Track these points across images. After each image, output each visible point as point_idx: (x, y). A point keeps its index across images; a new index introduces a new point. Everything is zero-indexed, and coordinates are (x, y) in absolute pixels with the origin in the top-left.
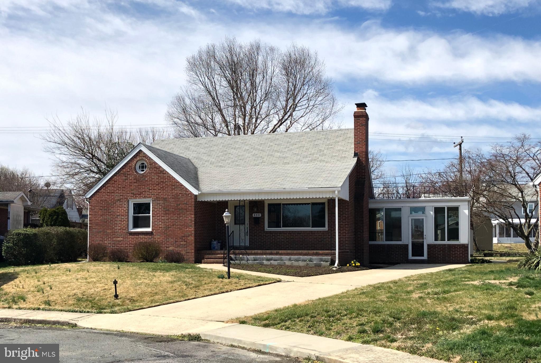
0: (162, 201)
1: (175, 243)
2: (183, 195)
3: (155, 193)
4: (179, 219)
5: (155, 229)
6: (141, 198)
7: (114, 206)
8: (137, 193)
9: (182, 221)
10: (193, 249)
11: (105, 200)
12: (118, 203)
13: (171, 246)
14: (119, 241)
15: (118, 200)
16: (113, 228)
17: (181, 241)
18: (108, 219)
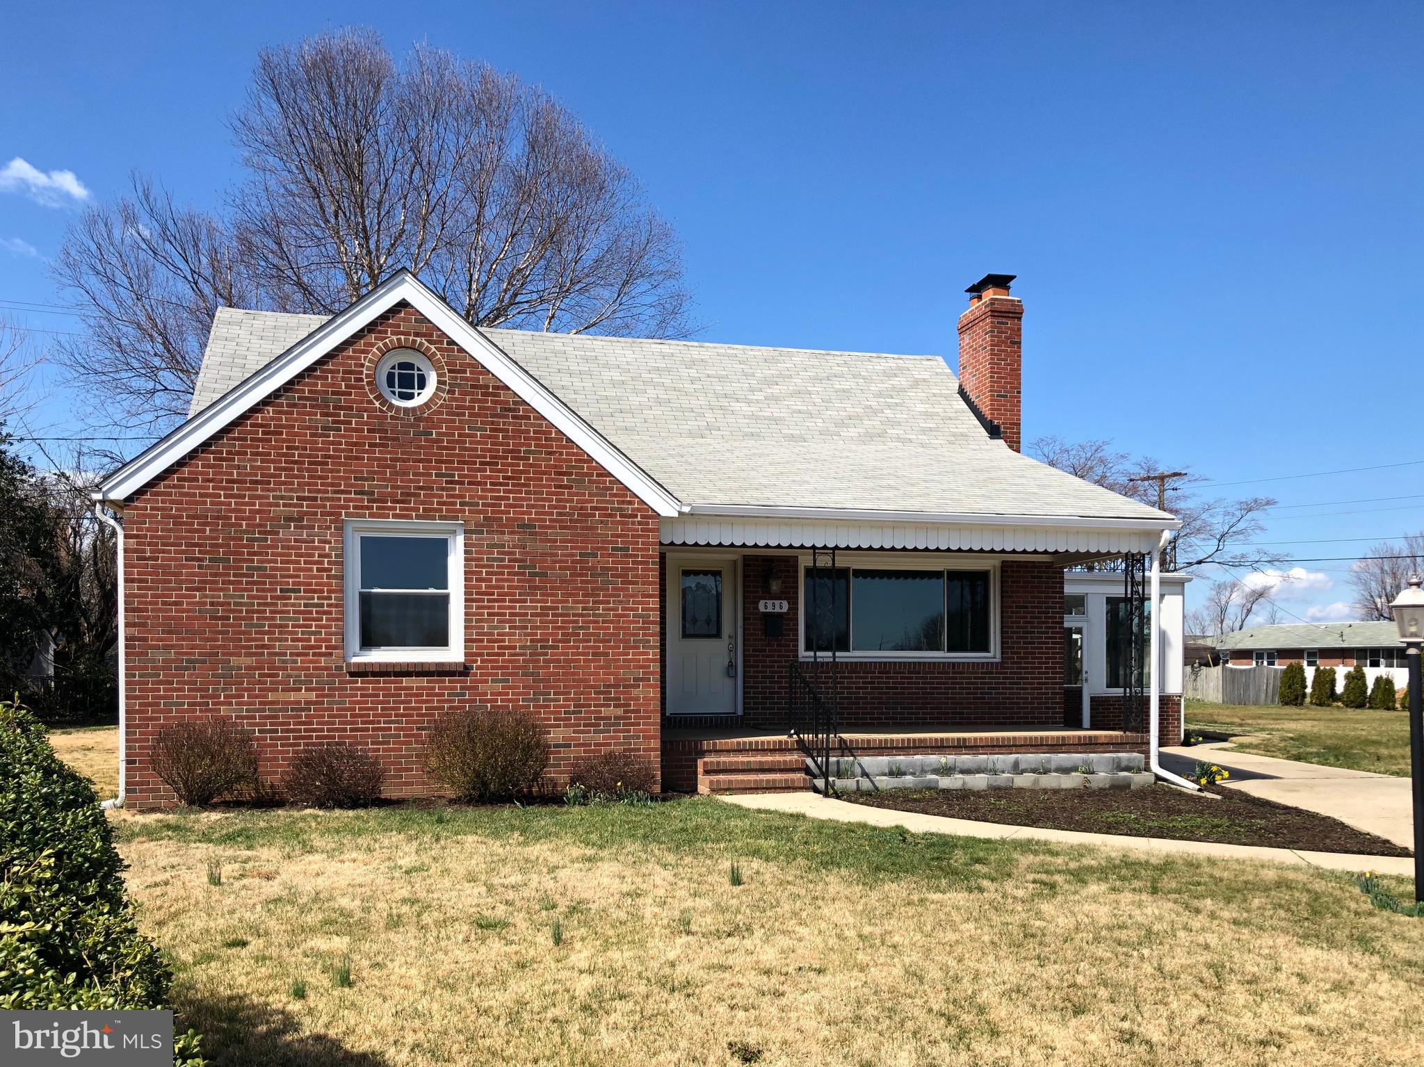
0: (510, 533)
1: (574, 712)
2: (610, 515)
3: (481, 498)
4: (594, 615)
5: (481, 655)
6: (410, 517)
7: (269, 547)
8: (390, 494)
9: (604, 622)
10: (654, 737)
11: (218, 518)
12: (289, 533)
13: (559, 726)
14: (297, 707)
15: (289, 519)
16: (263, 646)
17: (603, 706)
18: (236, 604)
